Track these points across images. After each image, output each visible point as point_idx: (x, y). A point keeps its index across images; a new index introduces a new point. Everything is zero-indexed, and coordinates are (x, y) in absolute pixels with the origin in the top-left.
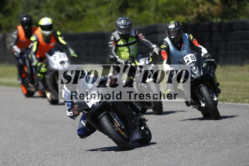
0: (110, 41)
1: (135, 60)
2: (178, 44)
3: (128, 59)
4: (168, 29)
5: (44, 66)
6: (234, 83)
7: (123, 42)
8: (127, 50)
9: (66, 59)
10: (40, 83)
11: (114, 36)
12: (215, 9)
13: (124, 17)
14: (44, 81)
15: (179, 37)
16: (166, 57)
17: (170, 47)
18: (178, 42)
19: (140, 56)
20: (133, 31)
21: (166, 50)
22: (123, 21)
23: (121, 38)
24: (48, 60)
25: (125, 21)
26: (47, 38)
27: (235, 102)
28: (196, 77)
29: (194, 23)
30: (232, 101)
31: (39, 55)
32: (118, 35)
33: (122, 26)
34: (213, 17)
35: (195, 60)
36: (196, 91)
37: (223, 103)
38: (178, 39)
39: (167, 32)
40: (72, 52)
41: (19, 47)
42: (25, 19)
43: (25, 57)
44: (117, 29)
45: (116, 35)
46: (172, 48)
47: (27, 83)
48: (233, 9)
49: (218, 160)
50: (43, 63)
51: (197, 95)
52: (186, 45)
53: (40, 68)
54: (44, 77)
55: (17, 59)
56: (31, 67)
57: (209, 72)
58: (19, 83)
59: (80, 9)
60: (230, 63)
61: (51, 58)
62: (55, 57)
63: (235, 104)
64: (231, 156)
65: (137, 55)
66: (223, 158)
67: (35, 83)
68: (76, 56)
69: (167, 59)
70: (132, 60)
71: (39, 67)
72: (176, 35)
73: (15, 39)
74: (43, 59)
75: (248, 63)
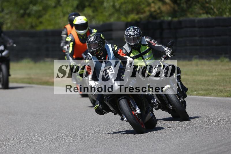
75: (196, 58)
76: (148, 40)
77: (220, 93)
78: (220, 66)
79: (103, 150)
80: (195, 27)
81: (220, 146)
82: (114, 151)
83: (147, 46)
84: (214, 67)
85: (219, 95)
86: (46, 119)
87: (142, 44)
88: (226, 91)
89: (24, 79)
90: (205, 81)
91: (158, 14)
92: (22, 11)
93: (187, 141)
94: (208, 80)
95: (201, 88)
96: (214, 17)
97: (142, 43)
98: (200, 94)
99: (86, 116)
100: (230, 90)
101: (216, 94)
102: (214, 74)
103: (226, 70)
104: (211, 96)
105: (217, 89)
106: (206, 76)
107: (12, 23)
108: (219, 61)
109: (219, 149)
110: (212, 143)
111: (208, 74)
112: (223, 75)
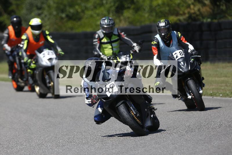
0: (95, 39)
1: (117, 57)
2: (167, 40)
3: (111, 56)
4: (158, 26)
5: (34, 62)
6: (223, 79)
7: (107, 40)
8: (111, 47)
9: (54, 56)
10: (30, 78)
11: (99, 35)
12: (205, 10)
13: (107, 17)
14: (33, 76)
15: (169, 34)
16: (157, 53)
17: (160, 44)
18: (167, 39)
19: (121, 53)
20: (116, 30)
21: (157, 46)
22: (106, 21)
23: (105, 36)
24: (38, 57)
25: (109, 21)
26: (36, 37)
27: (224, 97)
28: (184, 71)
29: (185, 23)
30: (221, 95)
31: (29, 52)
32: (102, 33)
33: (105, 25)
34: (203, 18)
35: (183, 56)
36: (183, 84)
37: (213, 97)
38: (168, 36)
39: (157, 30)
40: (59, 50)
41: (9, 45)
42: (15, 19)
43: (15, 55)
44: (101, 28)
45: (100, 33)
46: (162, 44)
47: (17, 79)
48: (222, 10)
50: (32, 60)
51: (184, 88)
52: (175, 42)
53: (30, 65)
54: (34, 72)
55: (8, 56)
56: (20, 63)
57: (196, 67)
58: (9, 79)
59: (79, 10)
60: (219, 60)
61: (41, 55)
62: (44, 54)
63: (223, 98)
65: (119, 52)
66: (212, 149)
67: (24, 78)
68: (63, 53)
69: (158, 55)
70: (114, 56)
71: (29, 63)
72: (166, 32)
73: (5, 38)
74: (32, 56)
91: (197, 16)
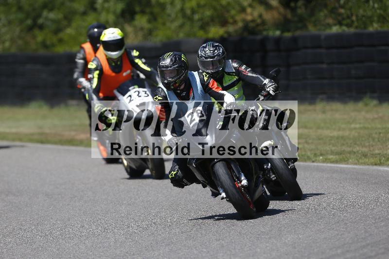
49: (276, 252)
62: (130, 96)
64: (296, 245)
75: (322, 100)
76: (235, 65)
77: (363, 158)
78: (363, 113)
79: (166, 254)
80: (320, 47)
81: (364, 247)
82: (184, 256)
83: (233, 75)
84: (353, 114)
85: (361, 161)
86: (71, 202)
87: (226, 73)
88: (374, 156)
89: (32, 134)
90: (338, 138)
91: (258, 25)
92: (29, 22)
93: (307, 239)
94: (342, 137)
95: (331, 150)
96: (352, 30)
97: (227, 70)
98: (329, 159)
99: (137, 197)
100: (379, 154)
101: (357, 160)
102: (353, 126)
103: (373, 120)
104: (348, 164)
105: (358, 152)
106: (339, 130)
107: (12, 40)
108: (360, 105)
109: (361, 252)
110: (350, 242)
111: (343, 126)
112: (368, 128)
